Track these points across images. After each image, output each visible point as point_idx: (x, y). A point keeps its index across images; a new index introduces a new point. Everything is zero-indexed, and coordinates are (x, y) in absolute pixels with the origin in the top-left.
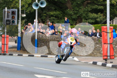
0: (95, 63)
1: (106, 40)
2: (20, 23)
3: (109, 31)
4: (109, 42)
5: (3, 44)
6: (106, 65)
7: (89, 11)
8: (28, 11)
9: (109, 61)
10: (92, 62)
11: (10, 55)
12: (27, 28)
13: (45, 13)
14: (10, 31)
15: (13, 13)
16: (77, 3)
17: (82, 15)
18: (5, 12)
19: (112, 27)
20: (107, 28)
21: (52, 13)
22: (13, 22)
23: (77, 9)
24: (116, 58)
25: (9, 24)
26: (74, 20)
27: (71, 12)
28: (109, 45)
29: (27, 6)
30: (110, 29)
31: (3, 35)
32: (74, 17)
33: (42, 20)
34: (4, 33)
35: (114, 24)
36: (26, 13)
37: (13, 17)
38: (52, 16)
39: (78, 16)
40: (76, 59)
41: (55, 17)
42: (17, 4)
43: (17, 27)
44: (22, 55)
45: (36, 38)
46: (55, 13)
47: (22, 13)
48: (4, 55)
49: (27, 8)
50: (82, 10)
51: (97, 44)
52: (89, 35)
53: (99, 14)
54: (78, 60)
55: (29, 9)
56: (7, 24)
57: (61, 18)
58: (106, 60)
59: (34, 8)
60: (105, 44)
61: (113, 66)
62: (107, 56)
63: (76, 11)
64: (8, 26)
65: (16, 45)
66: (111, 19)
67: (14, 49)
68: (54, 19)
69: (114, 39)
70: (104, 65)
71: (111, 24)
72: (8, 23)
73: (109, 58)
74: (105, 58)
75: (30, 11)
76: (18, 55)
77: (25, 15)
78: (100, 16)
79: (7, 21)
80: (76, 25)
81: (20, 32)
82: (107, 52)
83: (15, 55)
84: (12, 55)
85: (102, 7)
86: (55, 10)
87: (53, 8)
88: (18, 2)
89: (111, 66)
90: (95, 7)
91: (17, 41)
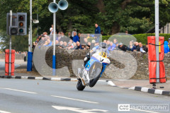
0: (138, 89)
1: (155, 56)
2: (31, 32)
3: (158, 43)
4: (158, 59)
5: (7, 63)
6: (154, 91)
7: (130, 15)
8: (42, 15)
9: (158, 85)
10: (134, 88)
11: (17, 78)
12: (40, 39)
13: (67, 18)
14: (17, 44)
15: (21, 18)
16: (113, 4)
17: (119, 20)
18: (9, 16)
19: (162, 38)
20: (155, 39)
21: (76, 18)
22: (21, 31)
23: (113, 12)
24: (168, 82)
25: (16, 34)
26: (108, 27)
27: (104, 16)
28: (158, 63)
29: (41, 8)
30: (160, 40)
31: (7, 50)
32: (108, 23)
33: (62, 28)
34: (8, 47)
35: (166, 33)
36: (39, 18)
37: (21, 25)
38: (77, 22)
39: (114, 23)
40: (111, 83)
41: (81, 23)
42: (27, 6)
43: (26, 38)
44: (34, 78)
45: (54, 54)
46: (80, 17)
47: (34, 18)
48: (9, 77)
49: (41, 11)
50: (120, 14)
51: (141, 61)
52: (130, 50)
53: (144, 18)
54: (114, 85)
55: (44, 12)
56: (12, 34)
57: (89, 25)
58: (154, 84)
59: (51, 10)
60: (152, 61)
61: (164, 93)
62: (156, 79)
63: (112, 14)
64: (13, 37)
65: (26, 63)
66: (161, 26)
67: (22, 70)
68: (79, 27)
69: (166, 54)
70: (151, 91)
71: (161, 33)
72: (14, 32)
73: (158, 81)
74: (153, 81)
75: (45, 16)
76: (29, 78)
77: (37, 22)
78: (145, 22)
79: (12, 29)
80: (110, 34)
81: (31, 46)
82: (155, 73)
83: (25, 77)
84: (20, 78)
85: (147, 9)
86: (81, 13)
87: (78, 11)
88: (27, 3)
89: (161, 93)
90: (138, 8)
91: (27, 59)
